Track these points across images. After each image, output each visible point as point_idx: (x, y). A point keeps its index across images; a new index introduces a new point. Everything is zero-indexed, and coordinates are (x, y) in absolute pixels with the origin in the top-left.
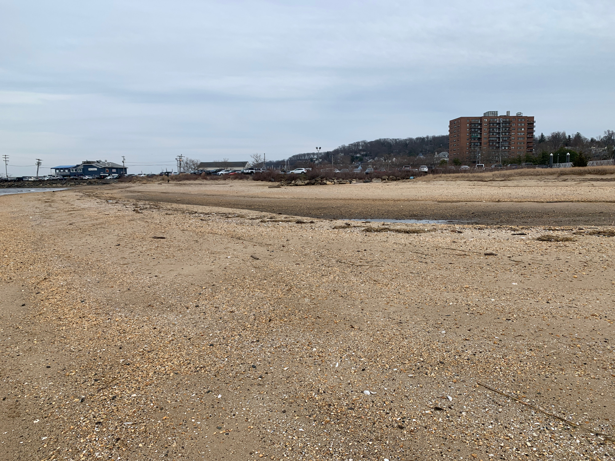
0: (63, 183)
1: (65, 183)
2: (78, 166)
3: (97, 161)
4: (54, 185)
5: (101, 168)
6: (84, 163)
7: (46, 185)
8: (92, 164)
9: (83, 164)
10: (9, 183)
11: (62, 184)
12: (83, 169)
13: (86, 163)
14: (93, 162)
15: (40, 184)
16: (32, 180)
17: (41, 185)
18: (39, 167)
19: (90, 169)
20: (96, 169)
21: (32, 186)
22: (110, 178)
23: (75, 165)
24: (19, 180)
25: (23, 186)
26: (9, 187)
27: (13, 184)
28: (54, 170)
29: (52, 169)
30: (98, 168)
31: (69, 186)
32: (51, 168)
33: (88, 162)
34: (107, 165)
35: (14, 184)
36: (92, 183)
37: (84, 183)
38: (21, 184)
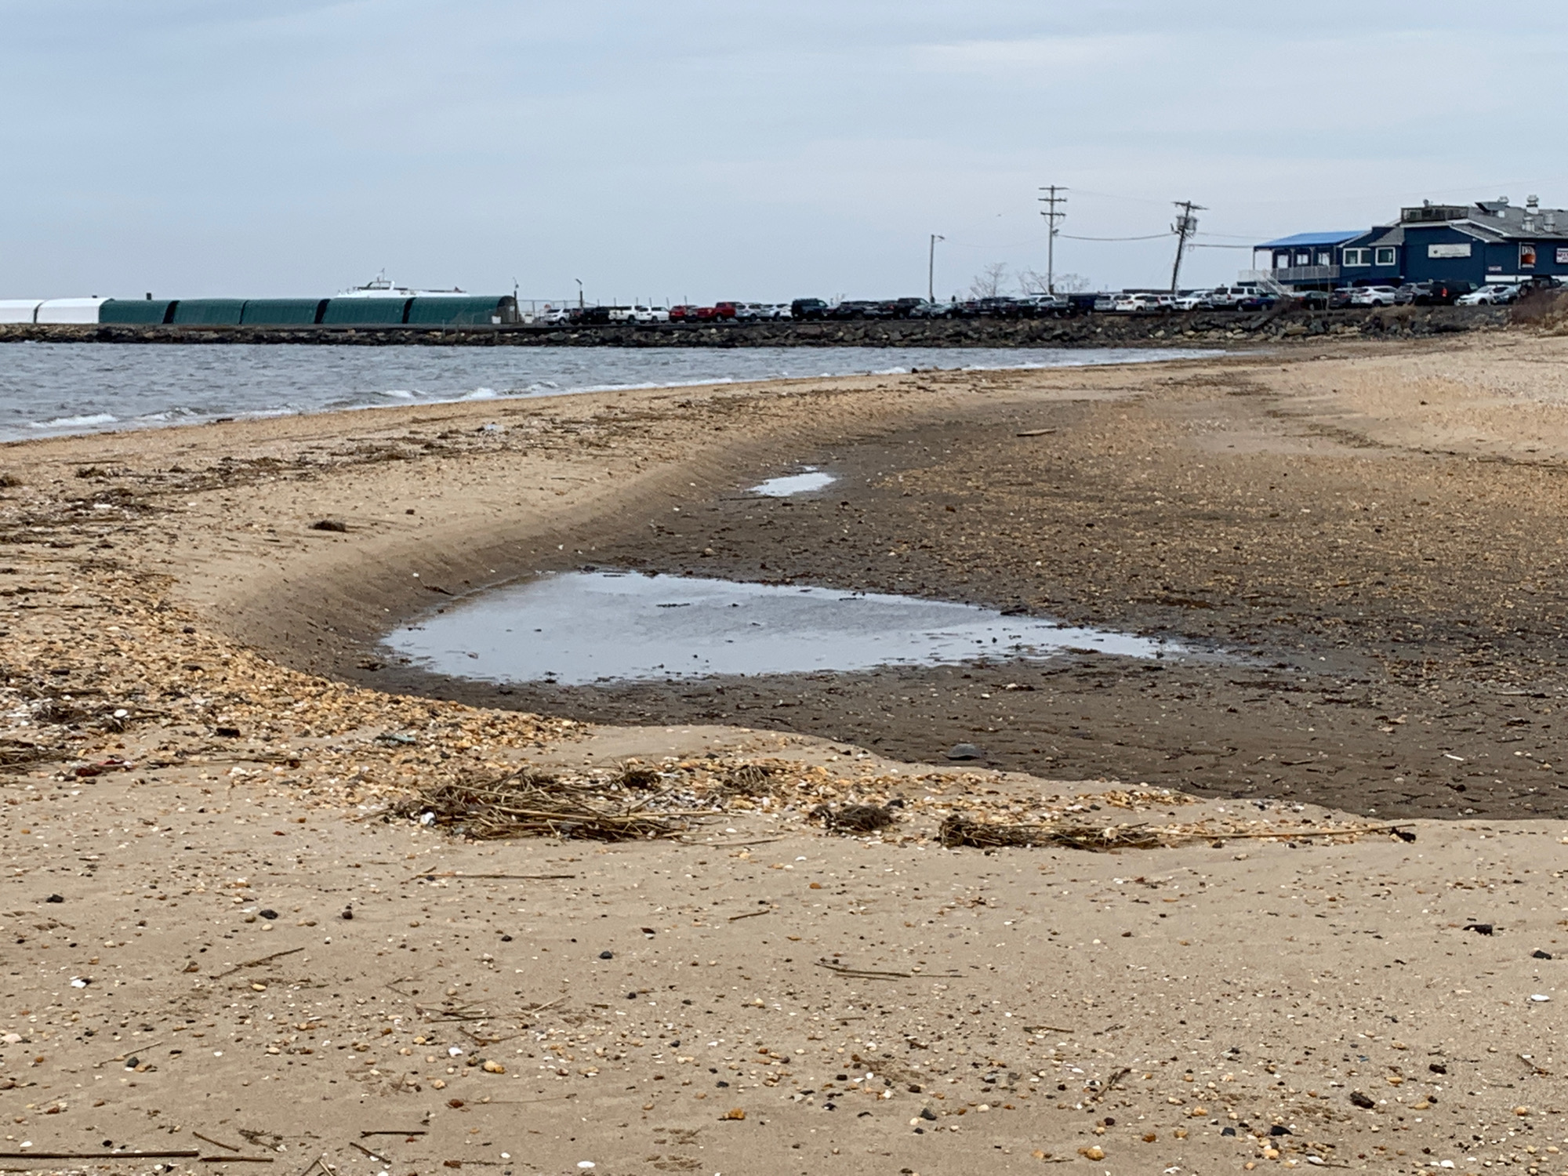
0: (1254, 325)
1: (1261, 327)
2: (1379, 232)
3: (1480, 205)
4: (1212, 333)
5: (1492, 244)
6: (1411, 215)
7: (1181, 332)
8: (1449, 223)
9: (1403, 221)
10: (1034, 323)
11: (1249, 330)
12: (1402, 250)
13: (1420, 217)
14: (1456, 213)
15: (1157, 328)
16: (1129, 307)
17: (1161, 333)
18: (1188, 241)
19: (1437, 251)
20: (1464, 250)
21: (1120, 337)
22: (1483, 301)
23: (1367, 228)
24: (1077, 306)
25: (1085, 337)
26: (1032, 340)
27: (1047, 329)
28: (1269, 254)
29: (1260, 253)
30: (1476, 245)
31: (1278, 338)
32: (1256, 248)
33: (1428, 213)
34: (1529, 227)
35: (1052, 329)
36: (1386, 324)
37: (1348, 323)
38: (1080, 328)
